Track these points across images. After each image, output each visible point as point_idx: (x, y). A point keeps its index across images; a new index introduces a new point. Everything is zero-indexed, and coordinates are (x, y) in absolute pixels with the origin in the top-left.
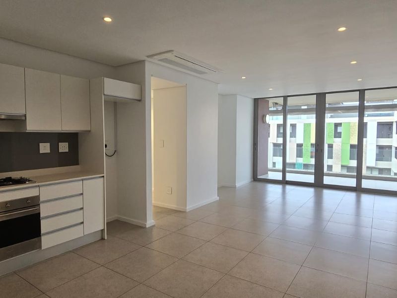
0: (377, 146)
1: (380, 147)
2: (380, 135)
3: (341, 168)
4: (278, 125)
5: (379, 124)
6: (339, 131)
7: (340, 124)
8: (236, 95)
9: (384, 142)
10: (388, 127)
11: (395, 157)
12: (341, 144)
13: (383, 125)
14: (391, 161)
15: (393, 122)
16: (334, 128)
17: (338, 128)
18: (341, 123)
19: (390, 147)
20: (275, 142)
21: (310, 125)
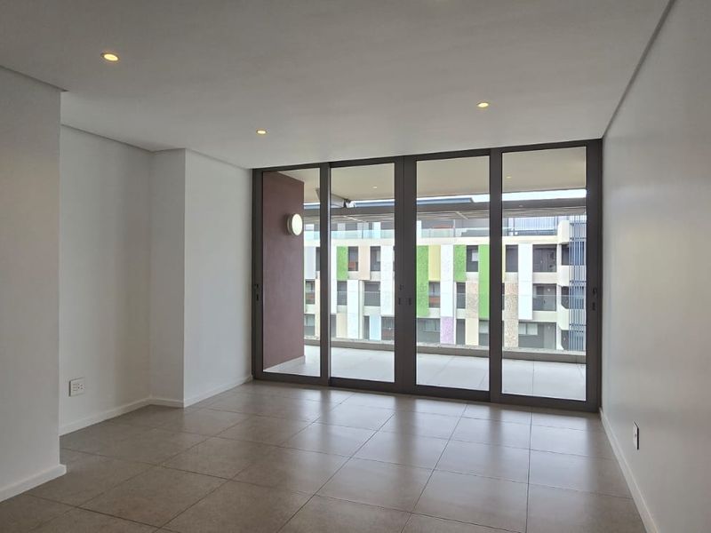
0: (534, 285)
1: (539, 288)
2: (538, 267)
3: (480, 325)
4: (371, 247)
5: (537, 248)
6: (474, 259)
7: (475, 248)
8: (181, 151)
9: (545, 278)
10: (549, 253)
11: (563, 305)
12: (477, 282)
13: (542, 249)
14: (556, 310)
15: (556, 245)
16: (465, 255)
17: (473, 254)
18: (477, 246)
19: (554, 286)
20: (368, 278)
21: (427, 250)
